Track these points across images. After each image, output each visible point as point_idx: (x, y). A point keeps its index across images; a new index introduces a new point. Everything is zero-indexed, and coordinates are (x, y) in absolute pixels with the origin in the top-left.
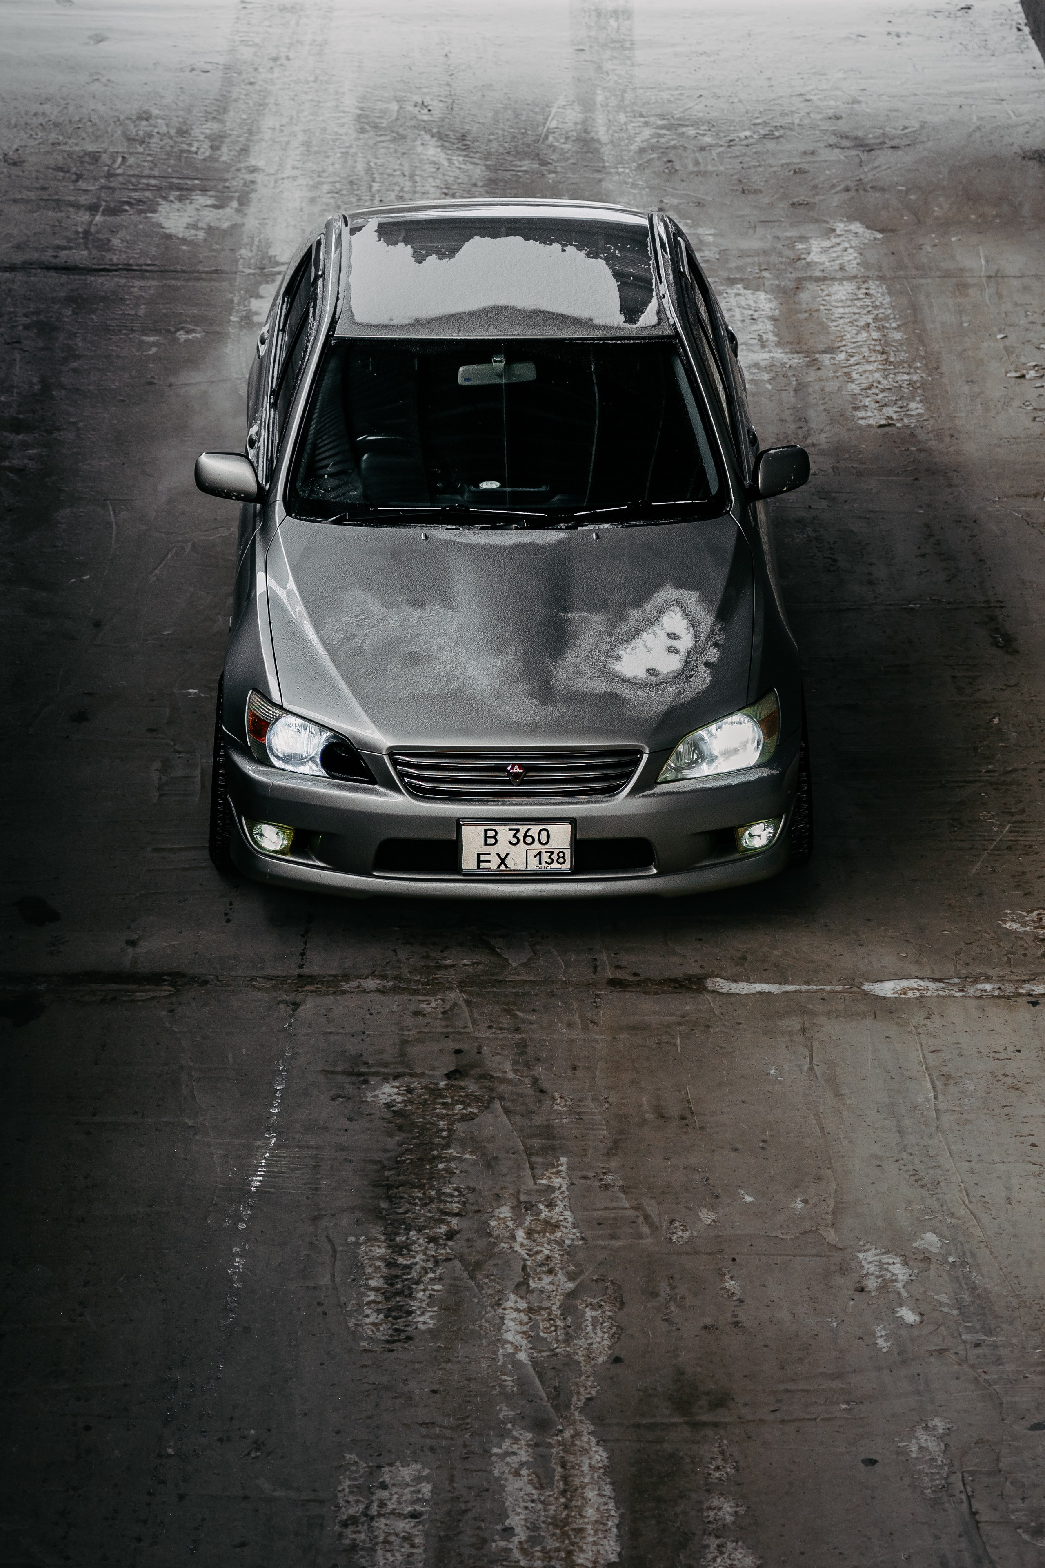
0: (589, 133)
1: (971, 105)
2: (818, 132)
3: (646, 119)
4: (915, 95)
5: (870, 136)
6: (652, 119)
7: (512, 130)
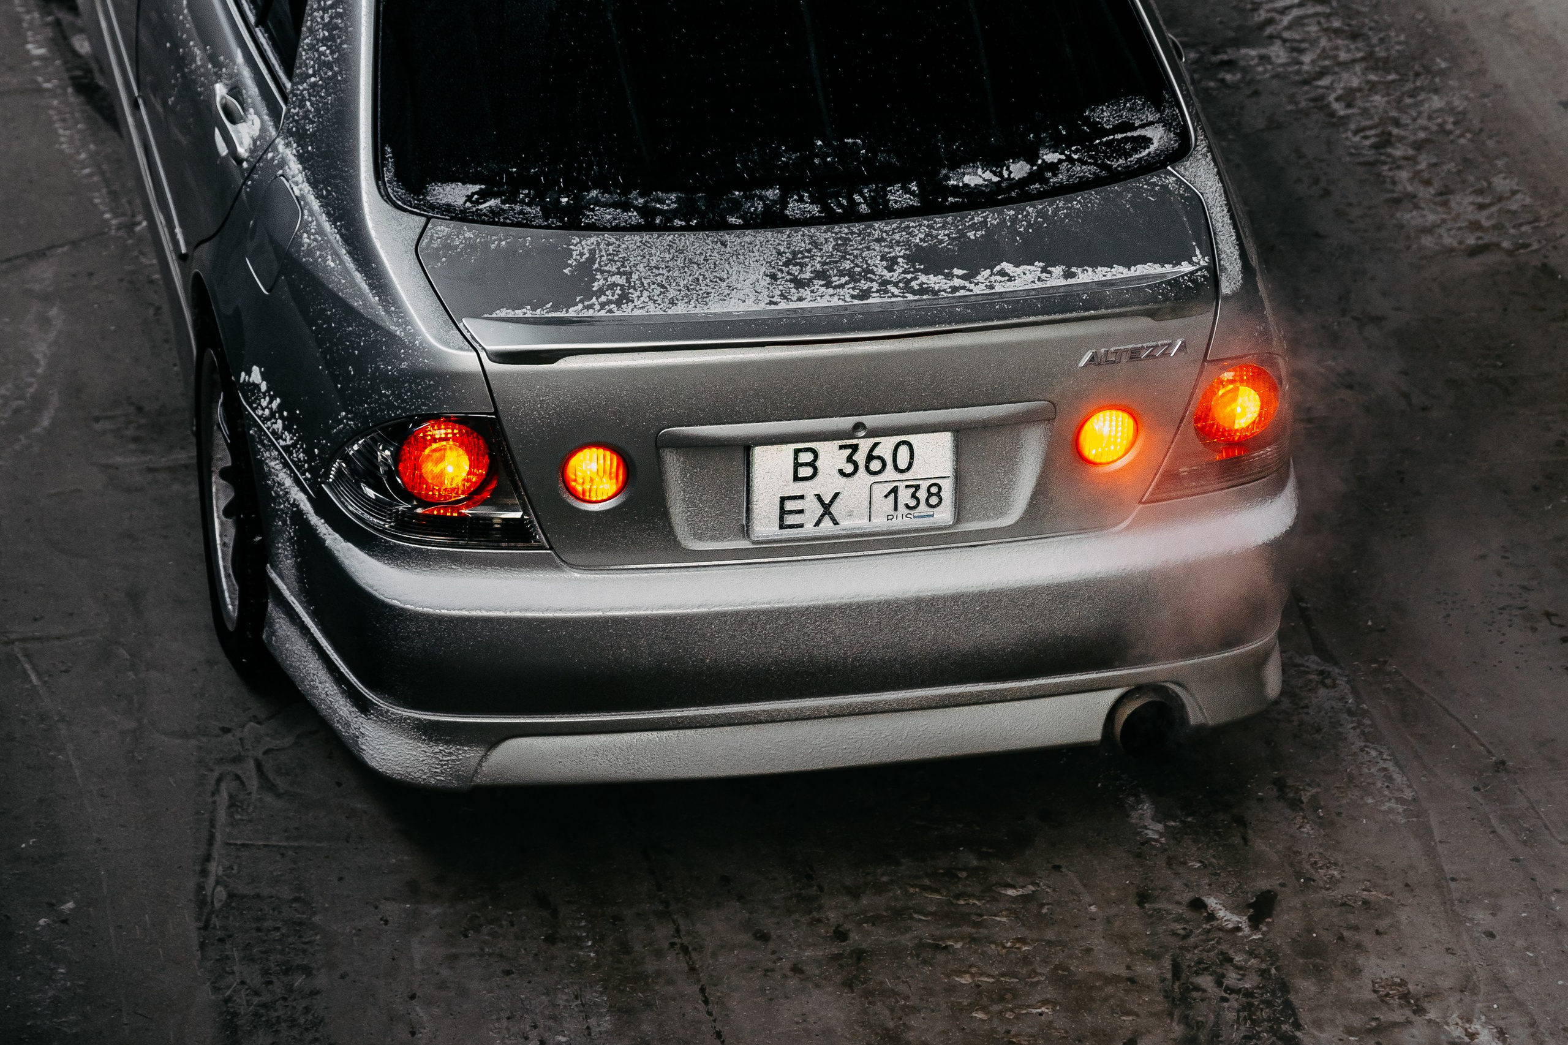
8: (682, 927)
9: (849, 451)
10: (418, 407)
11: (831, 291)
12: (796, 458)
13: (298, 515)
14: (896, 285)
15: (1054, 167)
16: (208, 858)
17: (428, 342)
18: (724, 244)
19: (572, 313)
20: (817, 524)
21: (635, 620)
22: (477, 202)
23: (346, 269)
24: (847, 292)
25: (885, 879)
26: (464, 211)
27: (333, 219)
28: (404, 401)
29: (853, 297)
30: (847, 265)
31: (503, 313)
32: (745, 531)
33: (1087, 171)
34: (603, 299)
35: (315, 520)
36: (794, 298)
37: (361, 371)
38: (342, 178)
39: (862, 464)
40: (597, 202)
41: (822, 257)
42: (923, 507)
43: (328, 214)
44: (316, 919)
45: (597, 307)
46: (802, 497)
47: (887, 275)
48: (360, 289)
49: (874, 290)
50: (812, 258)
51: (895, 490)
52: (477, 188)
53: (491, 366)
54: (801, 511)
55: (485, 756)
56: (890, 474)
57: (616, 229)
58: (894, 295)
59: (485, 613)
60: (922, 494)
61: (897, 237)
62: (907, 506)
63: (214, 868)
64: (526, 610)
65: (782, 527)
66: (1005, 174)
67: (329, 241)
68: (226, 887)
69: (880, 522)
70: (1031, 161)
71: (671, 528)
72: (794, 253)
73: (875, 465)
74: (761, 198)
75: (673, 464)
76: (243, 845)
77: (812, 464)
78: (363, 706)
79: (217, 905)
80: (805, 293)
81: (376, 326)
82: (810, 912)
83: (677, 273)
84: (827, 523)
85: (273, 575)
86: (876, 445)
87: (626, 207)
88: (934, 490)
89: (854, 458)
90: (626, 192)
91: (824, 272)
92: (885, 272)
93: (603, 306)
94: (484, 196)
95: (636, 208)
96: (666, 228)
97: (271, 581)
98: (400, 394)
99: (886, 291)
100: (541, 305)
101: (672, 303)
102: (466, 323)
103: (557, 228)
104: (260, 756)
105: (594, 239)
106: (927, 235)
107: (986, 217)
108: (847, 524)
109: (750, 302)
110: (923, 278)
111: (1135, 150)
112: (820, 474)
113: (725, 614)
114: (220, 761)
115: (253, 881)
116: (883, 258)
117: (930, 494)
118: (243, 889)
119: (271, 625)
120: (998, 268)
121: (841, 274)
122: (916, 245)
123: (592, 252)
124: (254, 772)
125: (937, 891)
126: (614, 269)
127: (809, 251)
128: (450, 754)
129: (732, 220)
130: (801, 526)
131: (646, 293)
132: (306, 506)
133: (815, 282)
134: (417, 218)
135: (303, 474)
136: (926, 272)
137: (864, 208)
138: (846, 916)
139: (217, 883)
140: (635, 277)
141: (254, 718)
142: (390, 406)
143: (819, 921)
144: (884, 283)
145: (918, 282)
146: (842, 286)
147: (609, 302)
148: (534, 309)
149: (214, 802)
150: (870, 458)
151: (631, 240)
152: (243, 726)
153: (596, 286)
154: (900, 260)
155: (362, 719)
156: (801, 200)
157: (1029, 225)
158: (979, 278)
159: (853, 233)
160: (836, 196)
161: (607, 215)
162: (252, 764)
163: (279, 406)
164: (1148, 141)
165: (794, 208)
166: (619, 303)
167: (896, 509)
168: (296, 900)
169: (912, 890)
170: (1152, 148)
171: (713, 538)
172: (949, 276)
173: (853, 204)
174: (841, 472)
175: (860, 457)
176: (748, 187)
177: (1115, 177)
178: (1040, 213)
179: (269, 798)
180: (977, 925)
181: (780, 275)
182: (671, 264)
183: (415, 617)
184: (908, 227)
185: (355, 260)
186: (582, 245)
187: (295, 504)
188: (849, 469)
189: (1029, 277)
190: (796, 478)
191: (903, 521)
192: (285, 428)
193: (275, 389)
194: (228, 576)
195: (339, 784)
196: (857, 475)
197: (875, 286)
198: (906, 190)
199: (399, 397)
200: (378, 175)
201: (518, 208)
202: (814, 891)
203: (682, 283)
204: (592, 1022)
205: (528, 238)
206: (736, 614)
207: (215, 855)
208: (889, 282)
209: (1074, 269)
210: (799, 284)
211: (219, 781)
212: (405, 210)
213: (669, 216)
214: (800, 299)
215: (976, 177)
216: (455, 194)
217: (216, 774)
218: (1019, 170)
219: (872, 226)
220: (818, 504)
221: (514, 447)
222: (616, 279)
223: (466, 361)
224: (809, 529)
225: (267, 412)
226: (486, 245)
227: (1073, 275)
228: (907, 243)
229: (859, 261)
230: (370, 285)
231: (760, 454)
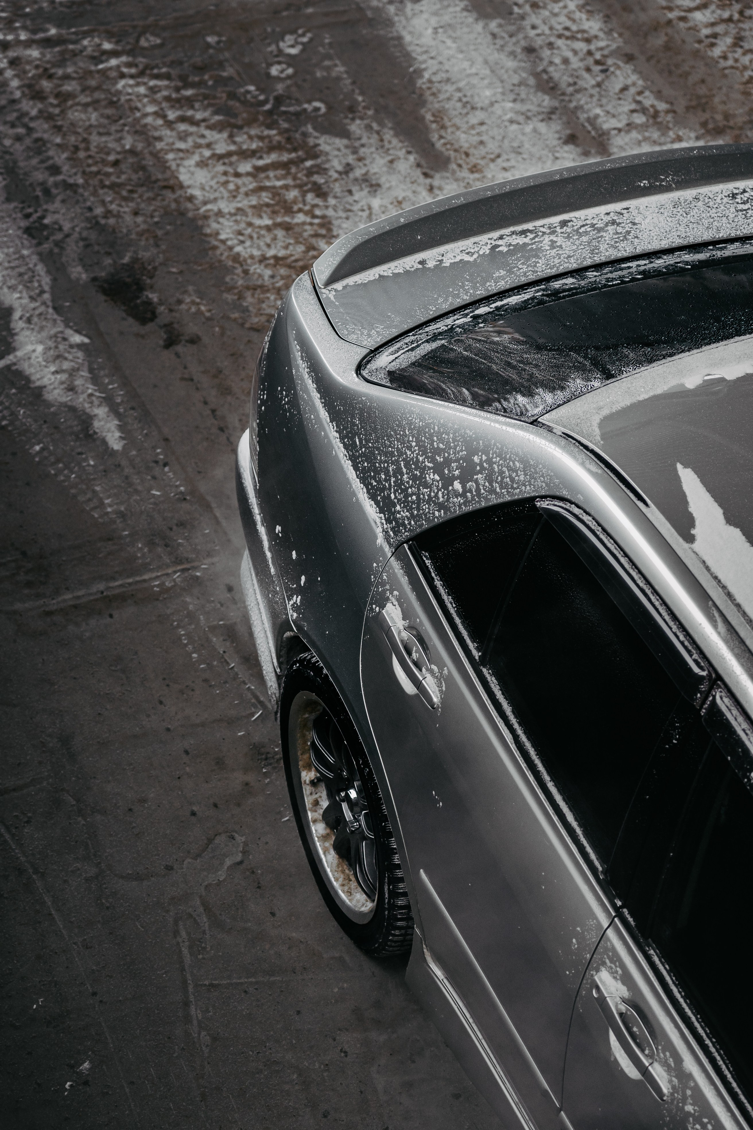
11: (589, 224)
14: (544, 235)
18: (680, 237)
24: (577, 223)
29: (571, 223)
30: (585, 239)
36: (612, 214)
41: (605, 240)
47: (553, 237)
49: (558, 228)
50: (612, 239)
58: (543, 226)
61: (557, 262)
72: (626, 241)
80: (606, 219)
83: (704, 217)
91: (599, 234)
92: (555, 239)
99: (550, 228)
101: (696, 201)
106: (535, 266)
107: (497, 286)
109: (642, 206)
110: (527, 240)
116: (561, 247)
120: (475, 256)
121: (586, 233)
122: (540, 259)
127: (616, 242)
129: (683, 252)
131: (718, 202)
133: (602, 225)
136: (525, 245)
137: (589, 275)
140: (732, 212)
144: (553, 233)
145: (528, 238)
146: (582, 228)
154: (548, 248)
157: (463, 287)
158: (486, 247)
159: (590, 258)
170: (385, 356)
172: (508, 245)
178: (458, 296)
181: (629, 224)
182: (711, 220)
184: (551, 268)
189: (450, 255)
197: (558, 229)
203: (696, 212)
208: (550, 233)
209: (420, 266)
210: (613, 222)
214: (607, 215)
219: (578, 265)
222: (745, 207)
227: (420, 263)
228: (547, 259)
229: (577, 242)
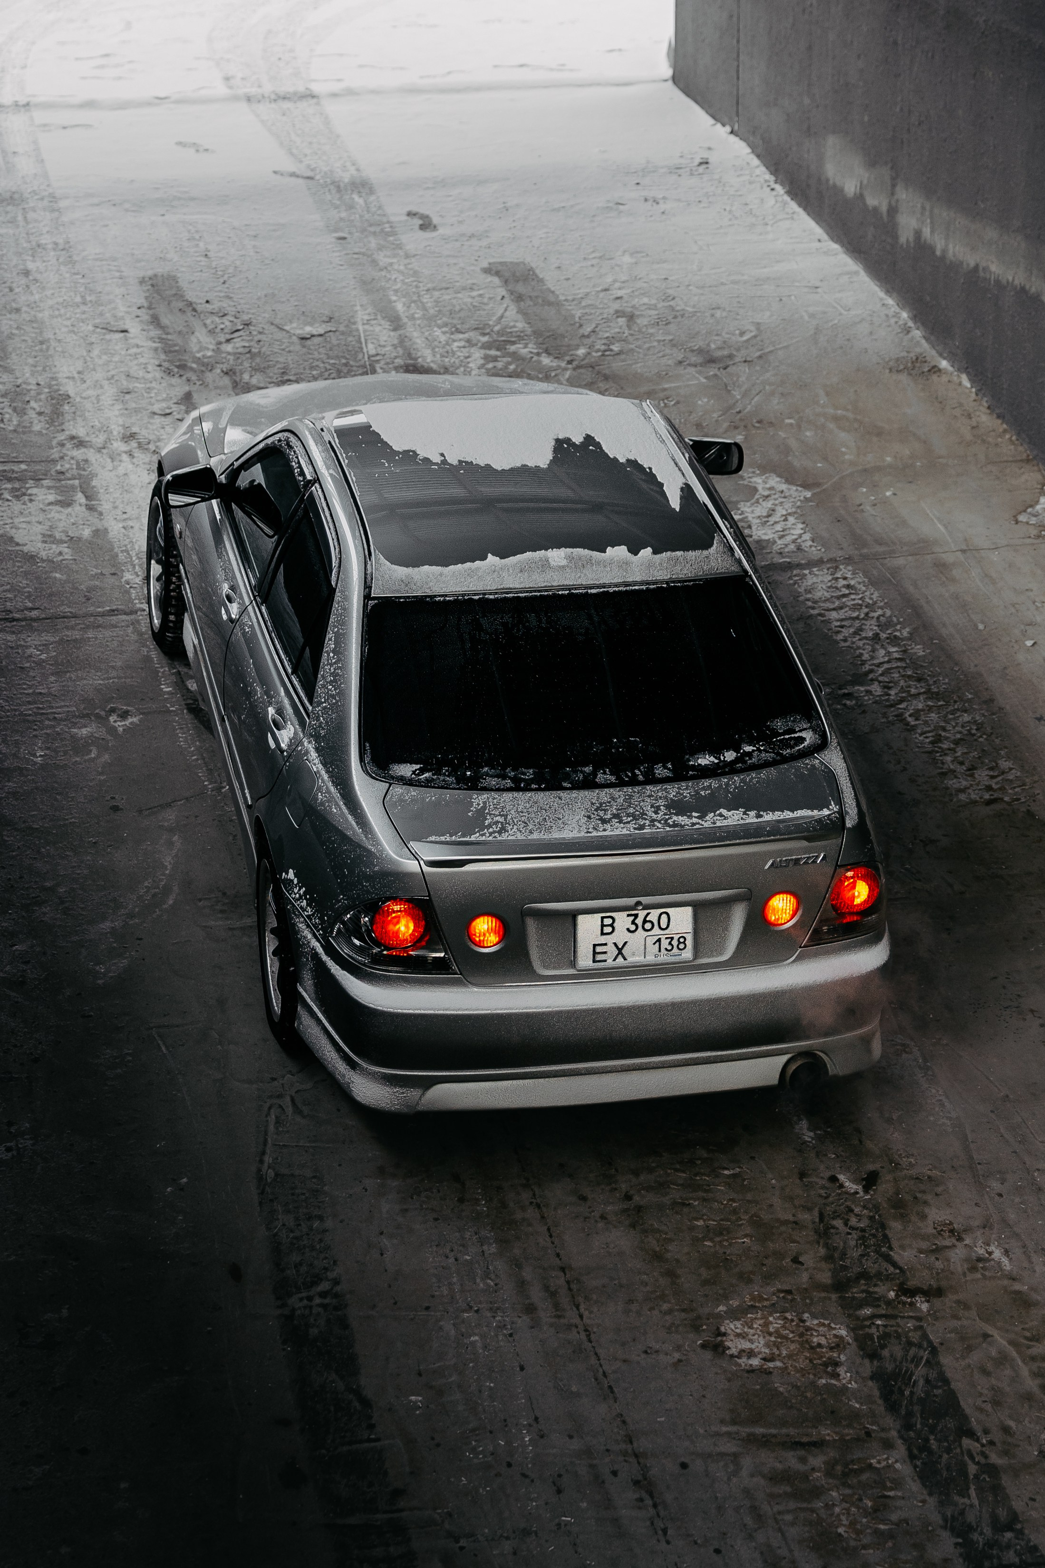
0: (416, 359)
1: (790, 296)
2: (655, 344)
3: (466, 336)
4: (722, 284)
5: (713, 346)
6: (472, 335)
7: (332, 361)
8: (537, 1193)
9: (633, 918)
10: (385, 892)
11: (622, 825)
12: (602, 921)
13: (315, 956)
14: (659, 822)
15: (749, 754)
16: (264, 1153)
17: (390, 855)
18: (560, 798)
19: (473, 838)
20: (614, 960)
21: (509, 1016)
22: (418, 775)
23: (342, 813)
24: (631, 826)
25: (653, 1165)
26: (411, 780)
27: (336, 784)
28: (376, 889)
29: (635, 829)
30: (631, 810)
31: (433, 838)
32: (573, 964)
33: (769, 756)
34: (491, 830)
35: (325, 958)
36: (601, 830)
37: (351, 872)
38: (341, 761)
39: (640, 925)
40: (487, 774)
41: (617, 806)
42: (675, 950)
43: (333, 782)
44: (326, 1188)
45: (488, 835)
46: (606, 944)
47: (654, 816)
48: (351, 825)
49: (647, 825)
50: (611, 806)
51: (659, 940)
52: (418, 766)
53: (426, 869)
54: (605, 953)
55: (423, 1094)
56: (656, 930)
57: (498, 790)
58: (658, 828)
59: (423, 1012)
60: (675, 943)
61: (660, 794)
62: (666, 949)
63: (268, 1159)
64: (447, 1010)
65: (594, 961)
66: (722, 758)
67: (333, 797)
68: (274, 1170)
69: (650, 959)
70: (737, 751)
71: (530, 963)
72: (601, 804)
73: (648, 926)
74: (582, 772)
75: (531, 926)
76: (284, 1145)
77: (612, 925)
78: (353, 1065)
79: (269, 1180)
80: (607, 826)
81: (360, 846)
82: (611, 1184)
83: (533, 815)
84: (620, 959)
85: (301, 990)
86: (648, 914)
87: (504, 777)
88: (682, 940)
89: (636, 921)
90: (504, 768)
91: (618, 814)
92: (653, 815)
93: (491, 834)
94: (422, 771)
95: (510, 778)
96: (527, 789)
97: (300, 993)
98: (374, 885)
99: (654, 826)
100: (456, 834)
101: (531, 832)
102: (412, 844)
103: (465, 789)
104: (293, 1094)
105: (485, 796)
106: (677, 793)
107: (711, 783)
108: (631, 960)
109: (575, 832)
110: (675, 818)
111: (796, 745)
112: (616, 930)
113: (561, 1012)
114: (271, 1097)
115: (289, 1166)
116: (652, 806)
117: (679, 943)
118: (284, 1171)
119: (300, 1019)
120: (718, 812)
121: (628, 815)
122: (671, 799)
123: (485, 803)
124: (290, 1103)
125: (684, 1172)
126: (497, 813)
127: (609, 802)
128: (403, 1093)
129: (565, 784)
130: (605, 961)
131: (515, 827)
132: (320, 950)
133: (613, 820)
134: (384, 784)
135: (318, 931)
136: (677, 814)
137: (641, 778)
138: (631, 1187)
139: (269, 1167)
140: (509, 817)
141: (290, 1072)
142: (368, 892)
143: (616, 1189)
144: (653, 821)
145: (673, 820)
146: (628, 822)
147: (494, 832)
148: (451, 836)
149: (267, 1121)
150: (645, 921)
151: (508, 796)
152: (283, 1077)
153: (487, 823)
154: (662, 808)
155: (352, 1073)
156: (605, 773)
157: (736, 788)
158: (707, 818)
159: (634, 792)
160: (625, 771)
161: (493, 782)
162: (288, 1099)
163: (304, 892)
164: (803, 739)
165: (600, 778)
166: (500, 833)
167: (660, 951)
168: (314, 1177)
169: (669, 1171)
170: (806, 744)
171: (555, 968)
172: (690, 817)
173: (634, 774)
174: (628, 930)
175: (639, 921)
176: (575, 766)
177: (785, 760)
178: (742, 781)
179: (298, 1119)
180: (706, 1191)
181: (593, 816)
182: (530, 810)
183: (383, 1014)
184: (666, 788)
185: (348, 808)
186: (479, 799)
187: (313, 949)
188: (633, 928)
189: (736, 817)
190: (602, 934)
191: (664, 958)
192: (308, 905)
193: (302, 882)
194: (275, 990)
195: (339, 1110)
196: (637, 933)
197: (647, 822)
198: (665, 767)
199: (374, 886)
200: (362, 760)
201: (442, 778)
202: (613, 1171)
203: (536, 821)
204: (485, 1247)
205: (448, 794)
206: (568, 1012)
207: (268, 1151)
208: (656, 820)
209: (761, 813)
210: (604, 821)
211: (270, 1108)
212: (377, 780)
213: (528, 783)
214: (605, 830)
215: (705, 760)
216: (406, 770)
217: (268, 1105)
218: (730, 756)
219: (645, 788)
220: (615, 948)
221: (439, 916)
222: (498, 818)
223: (412, 866)
224: (610, 962)
225: (297, 896)
226: (423, 799)
227: (761, 816)
228: (666, 797)
229: (638, 808)
230: (357, 823)
231: (581, 919)
